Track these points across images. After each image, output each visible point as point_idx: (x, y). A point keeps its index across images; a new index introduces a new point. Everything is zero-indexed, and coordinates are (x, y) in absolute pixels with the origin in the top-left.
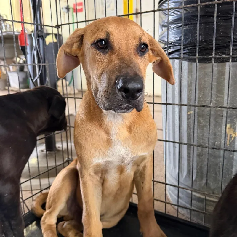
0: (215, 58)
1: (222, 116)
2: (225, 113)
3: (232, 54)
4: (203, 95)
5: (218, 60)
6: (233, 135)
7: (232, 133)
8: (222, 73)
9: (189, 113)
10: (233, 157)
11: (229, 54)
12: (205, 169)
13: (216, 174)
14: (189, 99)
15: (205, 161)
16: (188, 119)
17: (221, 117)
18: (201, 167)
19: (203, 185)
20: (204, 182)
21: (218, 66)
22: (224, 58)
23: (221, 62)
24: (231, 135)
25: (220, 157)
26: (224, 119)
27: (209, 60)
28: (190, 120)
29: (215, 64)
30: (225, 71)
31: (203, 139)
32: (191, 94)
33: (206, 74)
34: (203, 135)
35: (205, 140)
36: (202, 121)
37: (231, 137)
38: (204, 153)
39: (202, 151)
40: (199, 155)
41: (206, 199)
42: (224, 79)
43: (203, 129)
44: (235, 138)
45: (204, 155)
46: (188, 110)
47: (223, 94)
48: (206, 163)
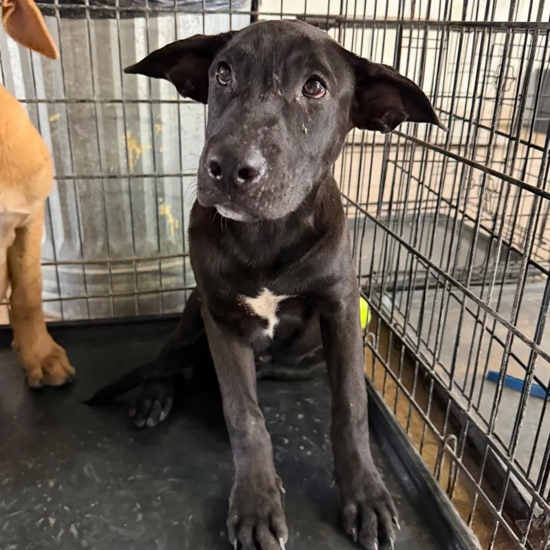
0: (91, 10)
1: (116, 118)
2: (119, 112)
3: (120, 5)
4: (76, 81)
5: (96, 14)
6: (138, 151)
7: (134, 147)
8: (104, 39)
9: (52, 120)
10: (143, 188)
11: (114, 5)
12: (99, 220)
13: (119, 224)
14: (48, 90)
15: (96, 206)
16: (52, 130)
17: (113, 121)
18: (91, 219)
19: (99, 251)
20: (100, 244)
21: (96, 26)
22: (104, 10)
23: (101, 18)
24: (134, 150)
25: (121, 192)
26: (120, 124)
27: (79, 14)
28: (56, 132)
29: (91, 21)
30: (109, 36)
31: (86, 165)
32: (51, 79)
33: (76, 40)
34: (86, 158)
35: (91, 166)
36: (80, 131)
37: (135, 155)
38: (92, 192)
39: (88, 187)
40: (85, 197)
41: (111, 274)
42: (110, 50)
43: (85, 147)
44: (141, 155)
45: (92, 197)
46: (51, 112)
47: (111, 78)
48: (98, 209)
